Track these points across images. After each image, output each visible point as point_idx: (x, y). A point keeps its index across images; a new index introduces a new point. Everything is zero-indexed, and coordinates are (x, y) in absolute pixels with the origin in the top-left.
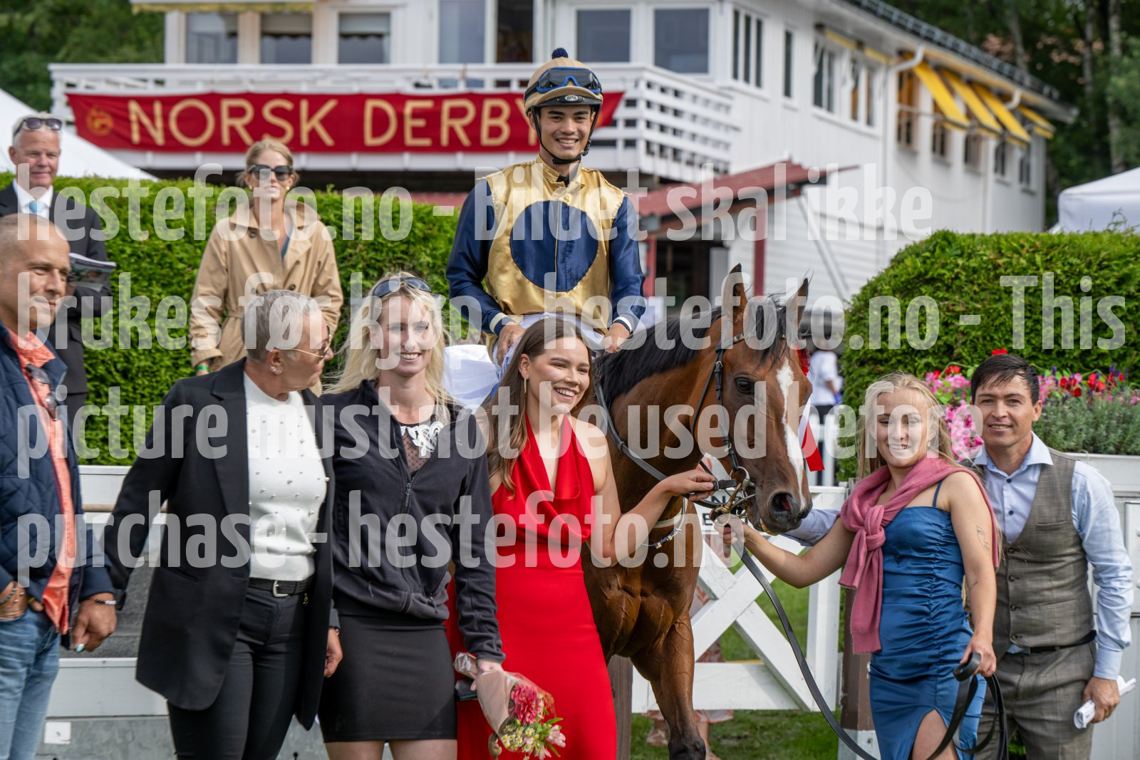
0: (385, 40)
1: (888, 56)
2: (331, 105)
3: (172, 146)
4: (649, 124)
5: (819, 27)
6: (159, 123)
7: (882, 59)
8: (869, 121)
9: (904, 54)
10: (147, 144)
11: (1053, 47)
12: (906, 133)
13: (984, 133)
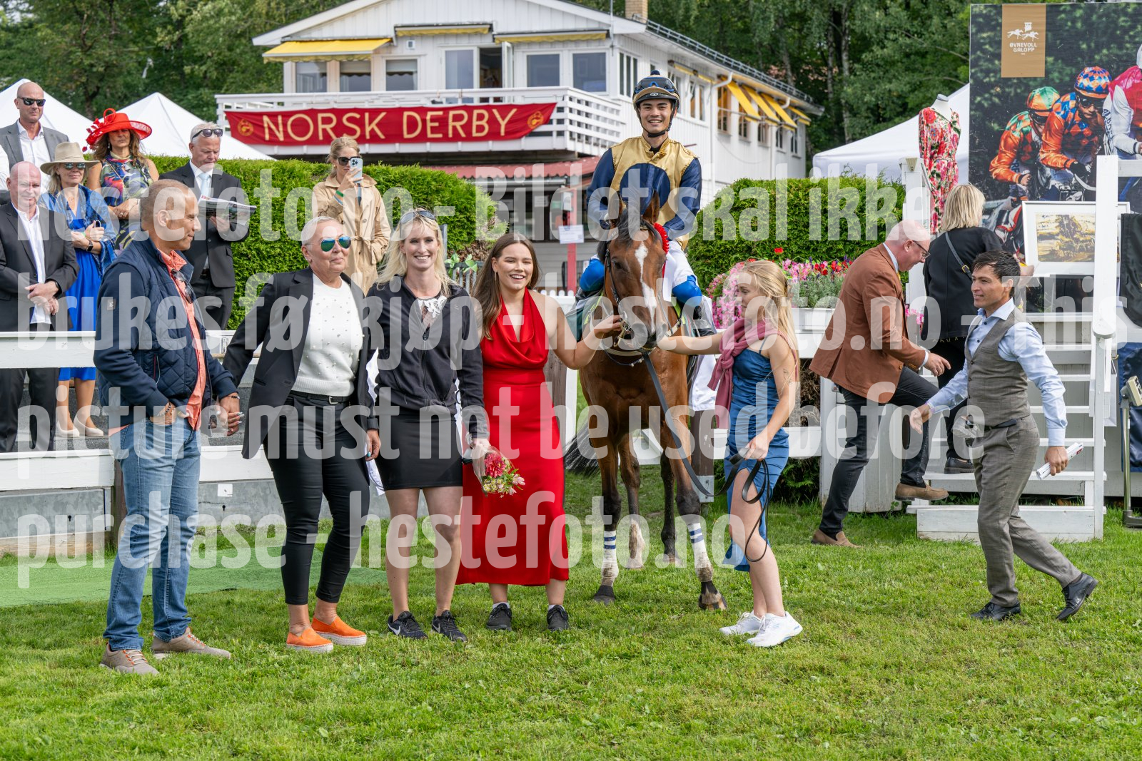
0: (414, 75)
1: (712, 79)
2: (383, 114)
3: (289, 142)
4: (571, 122)
5: (671, 62)
6: (281, 128)
7: (709, 81)
8: (701, 118)
9: (721, 77)
10: (274, 141)
11: (809, 71)
12: (723, 124)
13: (770, 123)
